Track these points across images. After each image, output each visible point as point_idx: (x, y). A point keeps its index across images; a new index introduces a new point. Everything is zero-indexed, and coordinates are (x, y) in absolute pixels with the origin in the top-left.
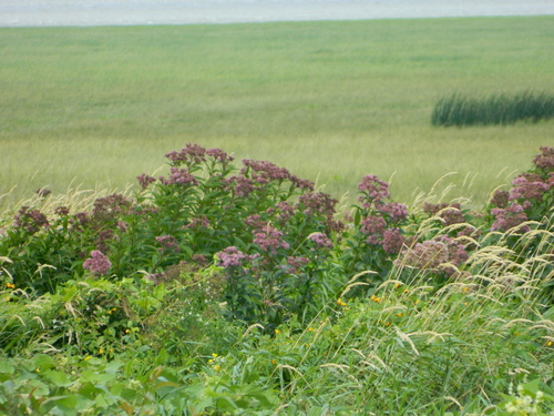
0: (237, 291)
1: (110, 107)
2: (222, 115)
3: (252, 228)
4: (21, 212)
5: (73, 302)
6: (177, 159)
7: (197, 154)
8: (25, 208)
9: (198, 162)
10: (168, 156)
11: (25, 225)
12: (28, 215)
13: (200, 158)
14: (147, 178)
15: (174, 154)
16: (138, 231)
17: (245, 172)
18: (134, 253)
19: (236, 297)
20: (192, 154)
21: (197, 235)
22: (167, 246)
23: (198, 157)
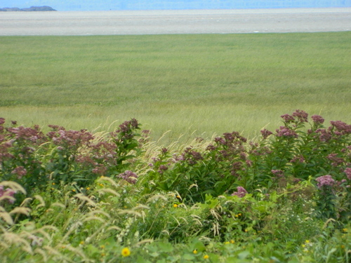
0: (326, 201)
1: (240, 84)
2: (311, 91)
3: (331, 161)
4: (186, 152)
5: (216, 208)
6: (288, 119)
7: (303, 117)
8: (188, 149)
9: (302, 121)
10: (282, 117)
11: (189, 159)
12: (190, 154)
13: (304, 119)
14: (267, 132)
15: (287, 116)
16: (258, 165)
17: (331, 129)
18: (256, 178)
19: (325, 205)
20: (299, 117)
21: (296, 167)
22: (278, 176)
23: (302, 118)
